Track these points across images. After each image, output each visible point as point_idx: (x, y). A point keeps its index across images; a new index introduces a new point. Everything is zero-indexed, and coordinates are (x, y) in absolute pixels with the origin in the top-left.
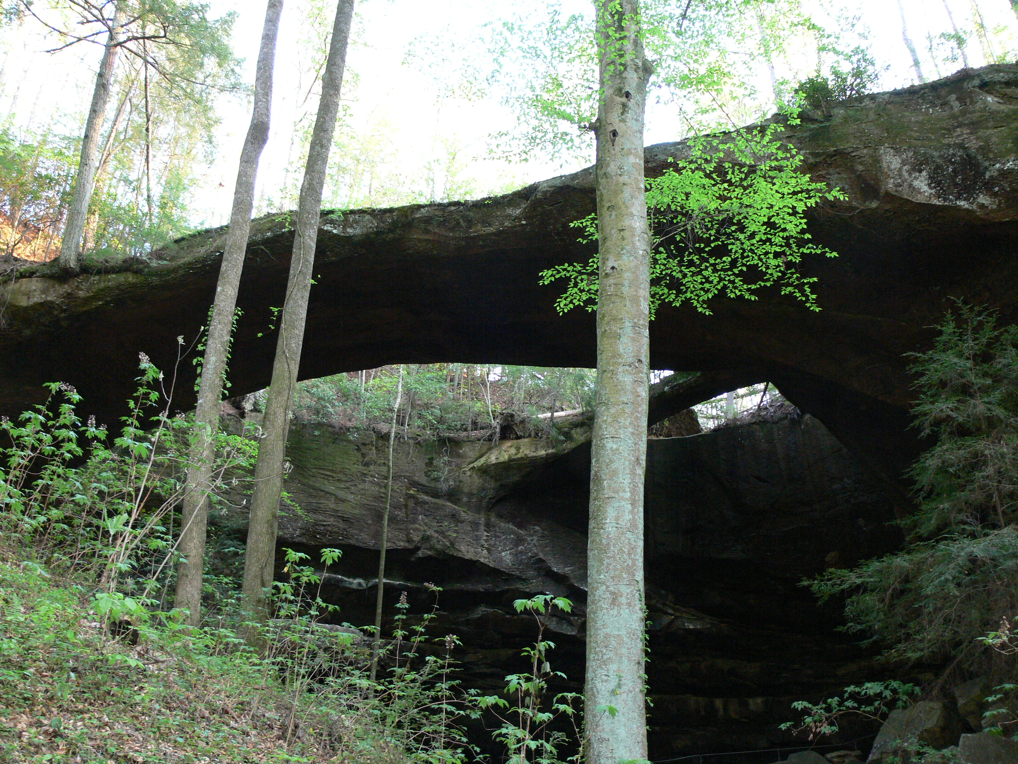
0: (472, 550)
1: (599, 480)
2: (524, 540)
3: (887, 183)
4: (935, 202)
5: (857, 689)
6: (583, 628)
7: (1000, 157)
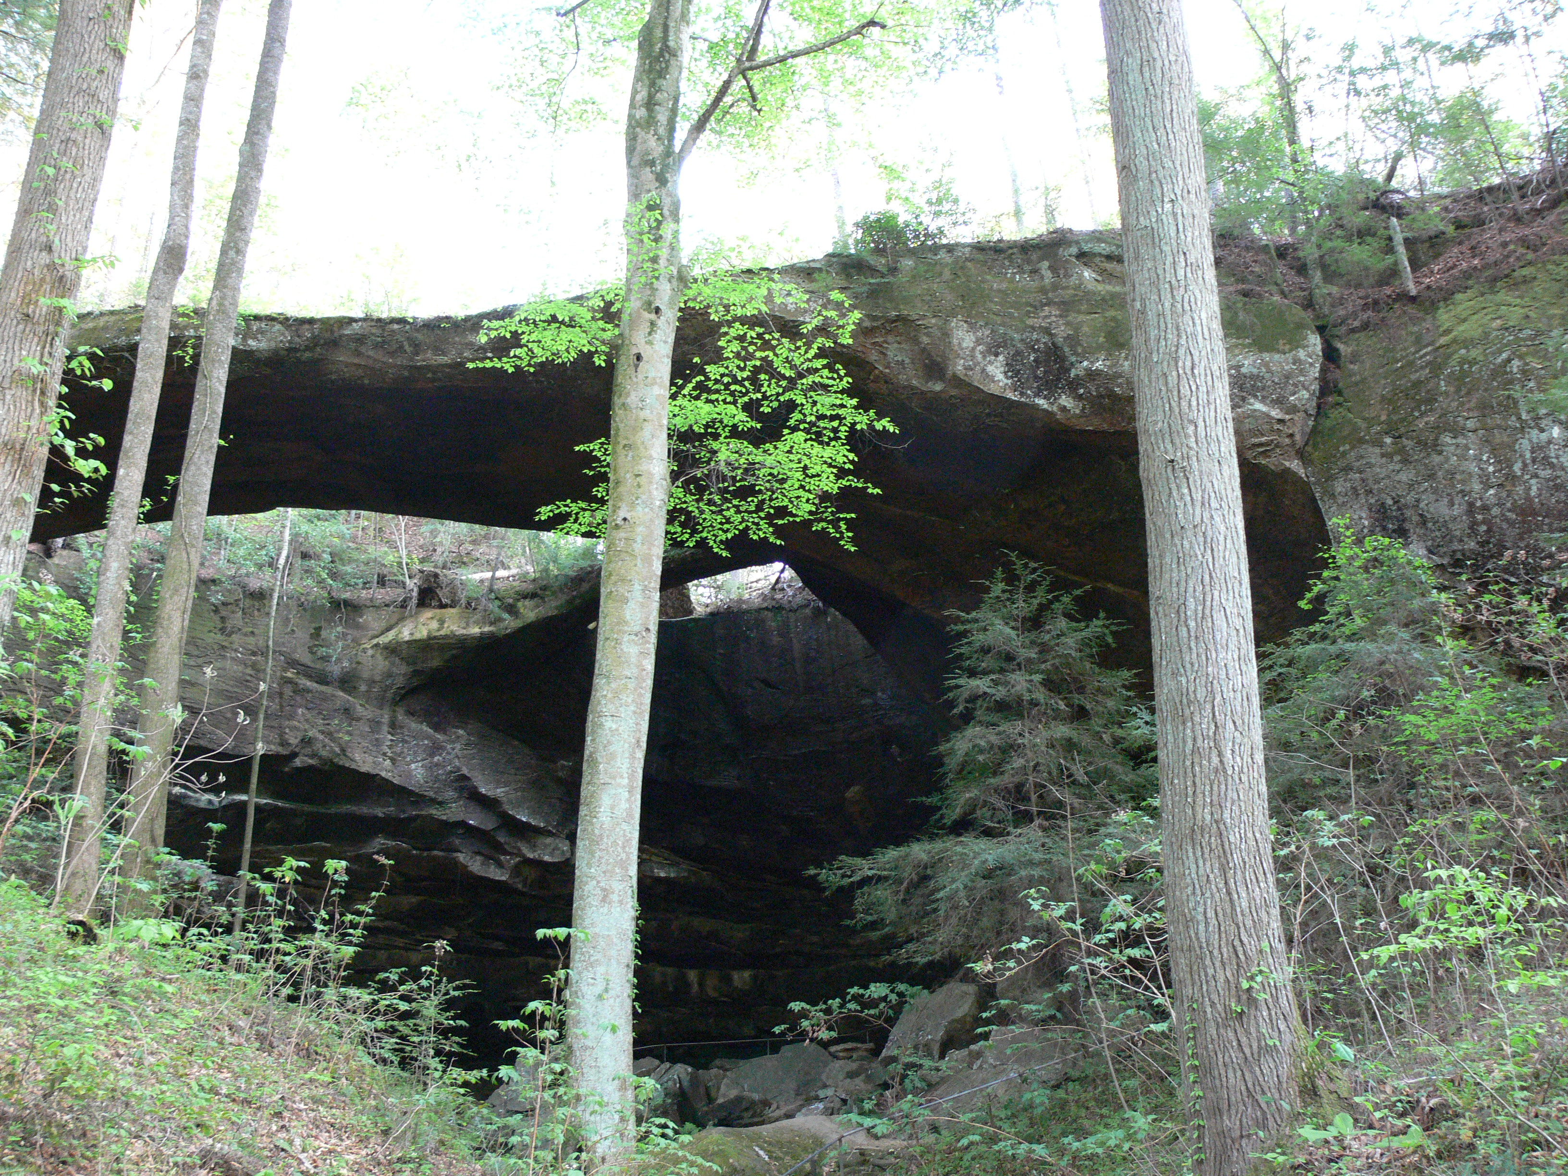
0: (370, 759)
1: (594, 762)
2: (443, 748)
3: (955, 364)
4: (1010, 395)
5: (861, 991)
6: (516, 871)
7: (1089, 352)
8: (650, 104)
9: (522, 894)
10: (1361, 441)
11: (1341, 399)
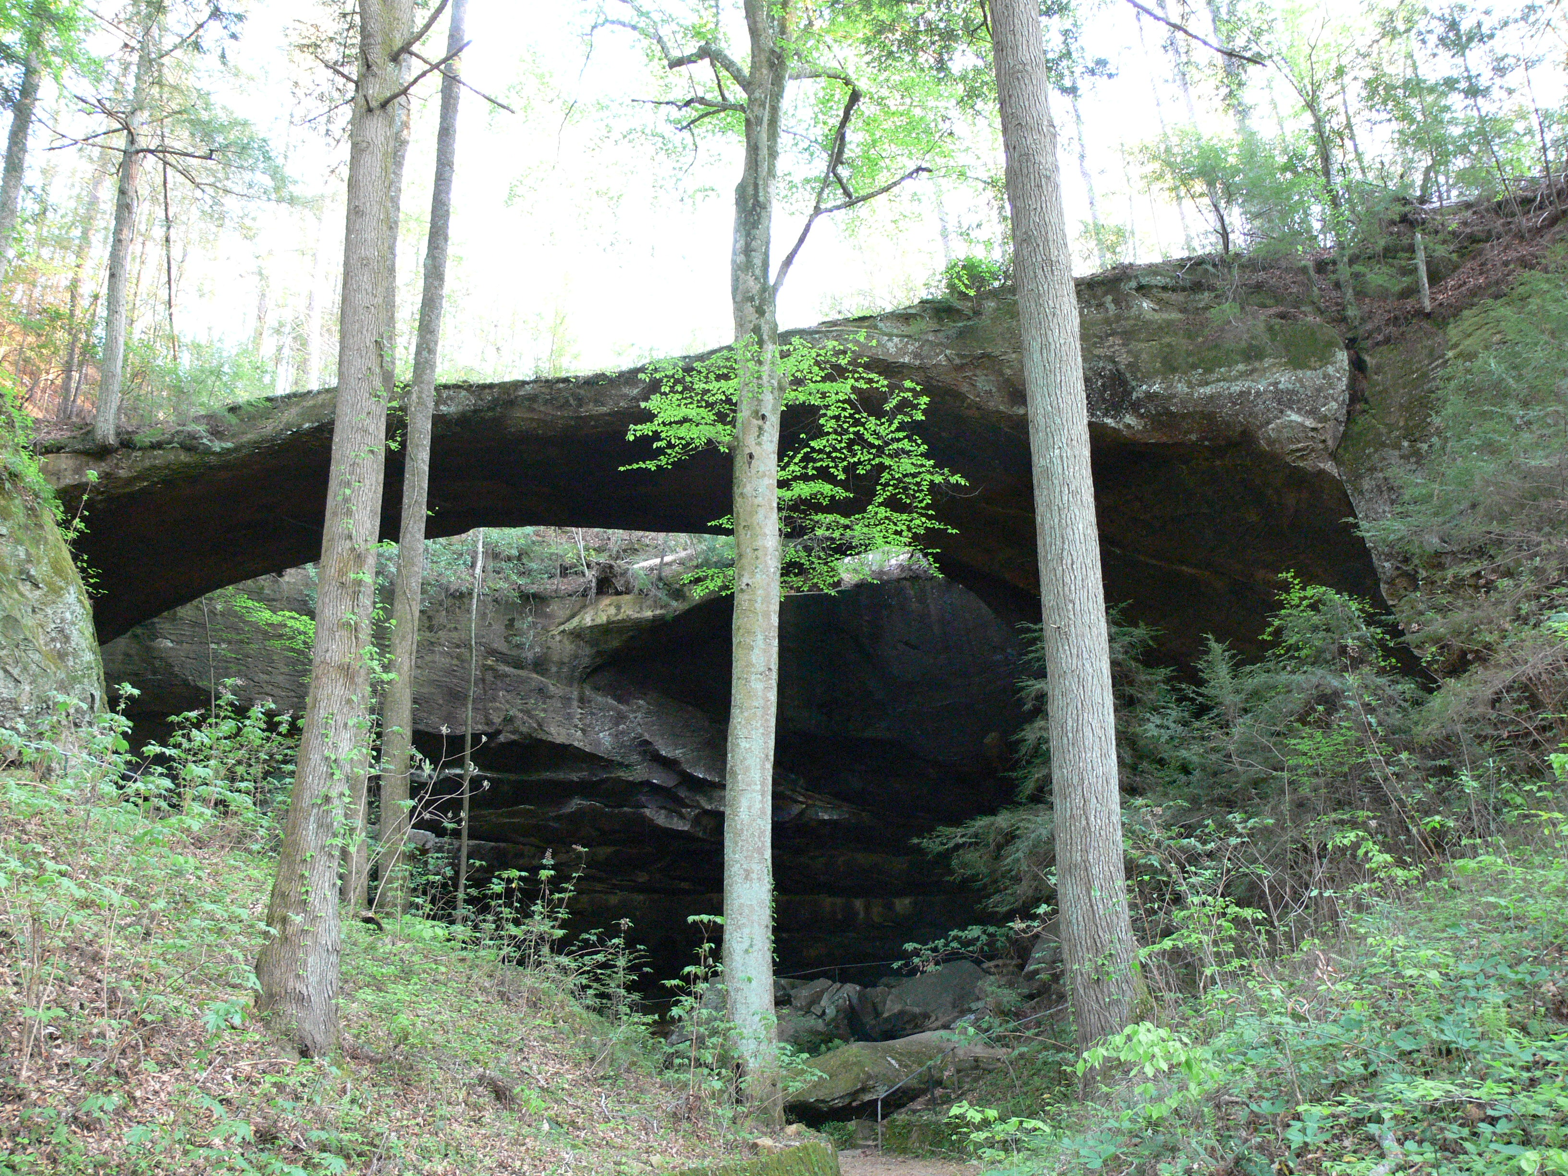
0: (563, 731)
2: (626, 717)
5: (960, 933)
6: (696, 821)
7: (1147, 377)
8: (747, 251)
9: (703, 840)
10: (1383, 445)
11: (1366, 407)
